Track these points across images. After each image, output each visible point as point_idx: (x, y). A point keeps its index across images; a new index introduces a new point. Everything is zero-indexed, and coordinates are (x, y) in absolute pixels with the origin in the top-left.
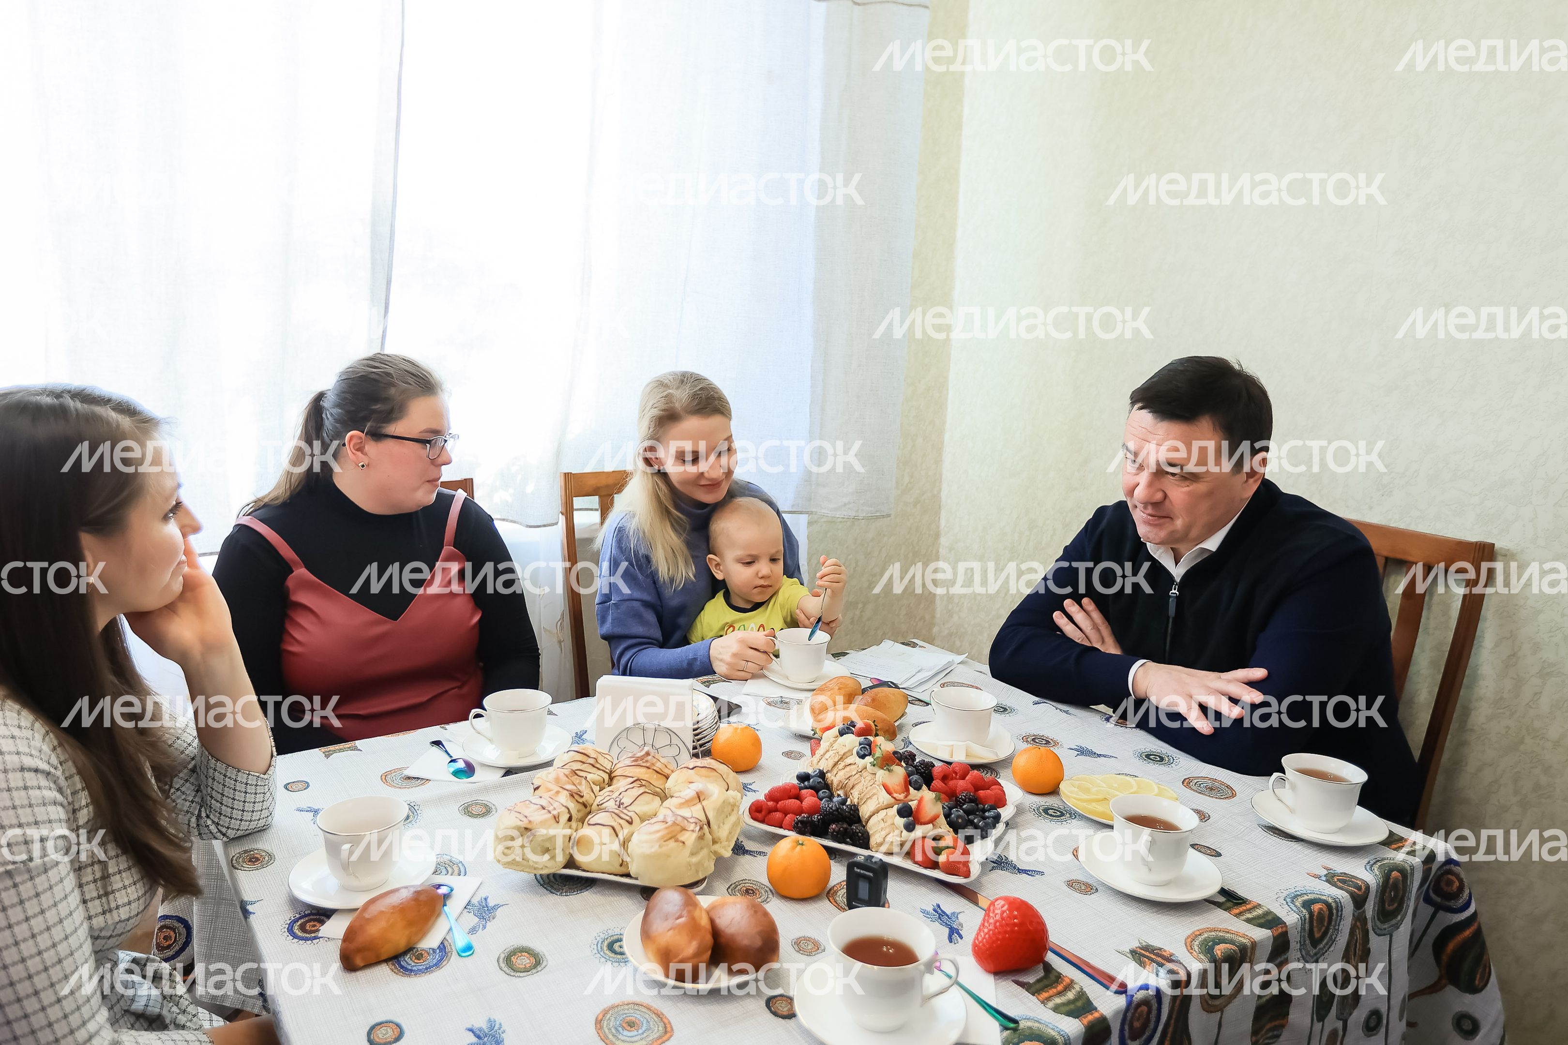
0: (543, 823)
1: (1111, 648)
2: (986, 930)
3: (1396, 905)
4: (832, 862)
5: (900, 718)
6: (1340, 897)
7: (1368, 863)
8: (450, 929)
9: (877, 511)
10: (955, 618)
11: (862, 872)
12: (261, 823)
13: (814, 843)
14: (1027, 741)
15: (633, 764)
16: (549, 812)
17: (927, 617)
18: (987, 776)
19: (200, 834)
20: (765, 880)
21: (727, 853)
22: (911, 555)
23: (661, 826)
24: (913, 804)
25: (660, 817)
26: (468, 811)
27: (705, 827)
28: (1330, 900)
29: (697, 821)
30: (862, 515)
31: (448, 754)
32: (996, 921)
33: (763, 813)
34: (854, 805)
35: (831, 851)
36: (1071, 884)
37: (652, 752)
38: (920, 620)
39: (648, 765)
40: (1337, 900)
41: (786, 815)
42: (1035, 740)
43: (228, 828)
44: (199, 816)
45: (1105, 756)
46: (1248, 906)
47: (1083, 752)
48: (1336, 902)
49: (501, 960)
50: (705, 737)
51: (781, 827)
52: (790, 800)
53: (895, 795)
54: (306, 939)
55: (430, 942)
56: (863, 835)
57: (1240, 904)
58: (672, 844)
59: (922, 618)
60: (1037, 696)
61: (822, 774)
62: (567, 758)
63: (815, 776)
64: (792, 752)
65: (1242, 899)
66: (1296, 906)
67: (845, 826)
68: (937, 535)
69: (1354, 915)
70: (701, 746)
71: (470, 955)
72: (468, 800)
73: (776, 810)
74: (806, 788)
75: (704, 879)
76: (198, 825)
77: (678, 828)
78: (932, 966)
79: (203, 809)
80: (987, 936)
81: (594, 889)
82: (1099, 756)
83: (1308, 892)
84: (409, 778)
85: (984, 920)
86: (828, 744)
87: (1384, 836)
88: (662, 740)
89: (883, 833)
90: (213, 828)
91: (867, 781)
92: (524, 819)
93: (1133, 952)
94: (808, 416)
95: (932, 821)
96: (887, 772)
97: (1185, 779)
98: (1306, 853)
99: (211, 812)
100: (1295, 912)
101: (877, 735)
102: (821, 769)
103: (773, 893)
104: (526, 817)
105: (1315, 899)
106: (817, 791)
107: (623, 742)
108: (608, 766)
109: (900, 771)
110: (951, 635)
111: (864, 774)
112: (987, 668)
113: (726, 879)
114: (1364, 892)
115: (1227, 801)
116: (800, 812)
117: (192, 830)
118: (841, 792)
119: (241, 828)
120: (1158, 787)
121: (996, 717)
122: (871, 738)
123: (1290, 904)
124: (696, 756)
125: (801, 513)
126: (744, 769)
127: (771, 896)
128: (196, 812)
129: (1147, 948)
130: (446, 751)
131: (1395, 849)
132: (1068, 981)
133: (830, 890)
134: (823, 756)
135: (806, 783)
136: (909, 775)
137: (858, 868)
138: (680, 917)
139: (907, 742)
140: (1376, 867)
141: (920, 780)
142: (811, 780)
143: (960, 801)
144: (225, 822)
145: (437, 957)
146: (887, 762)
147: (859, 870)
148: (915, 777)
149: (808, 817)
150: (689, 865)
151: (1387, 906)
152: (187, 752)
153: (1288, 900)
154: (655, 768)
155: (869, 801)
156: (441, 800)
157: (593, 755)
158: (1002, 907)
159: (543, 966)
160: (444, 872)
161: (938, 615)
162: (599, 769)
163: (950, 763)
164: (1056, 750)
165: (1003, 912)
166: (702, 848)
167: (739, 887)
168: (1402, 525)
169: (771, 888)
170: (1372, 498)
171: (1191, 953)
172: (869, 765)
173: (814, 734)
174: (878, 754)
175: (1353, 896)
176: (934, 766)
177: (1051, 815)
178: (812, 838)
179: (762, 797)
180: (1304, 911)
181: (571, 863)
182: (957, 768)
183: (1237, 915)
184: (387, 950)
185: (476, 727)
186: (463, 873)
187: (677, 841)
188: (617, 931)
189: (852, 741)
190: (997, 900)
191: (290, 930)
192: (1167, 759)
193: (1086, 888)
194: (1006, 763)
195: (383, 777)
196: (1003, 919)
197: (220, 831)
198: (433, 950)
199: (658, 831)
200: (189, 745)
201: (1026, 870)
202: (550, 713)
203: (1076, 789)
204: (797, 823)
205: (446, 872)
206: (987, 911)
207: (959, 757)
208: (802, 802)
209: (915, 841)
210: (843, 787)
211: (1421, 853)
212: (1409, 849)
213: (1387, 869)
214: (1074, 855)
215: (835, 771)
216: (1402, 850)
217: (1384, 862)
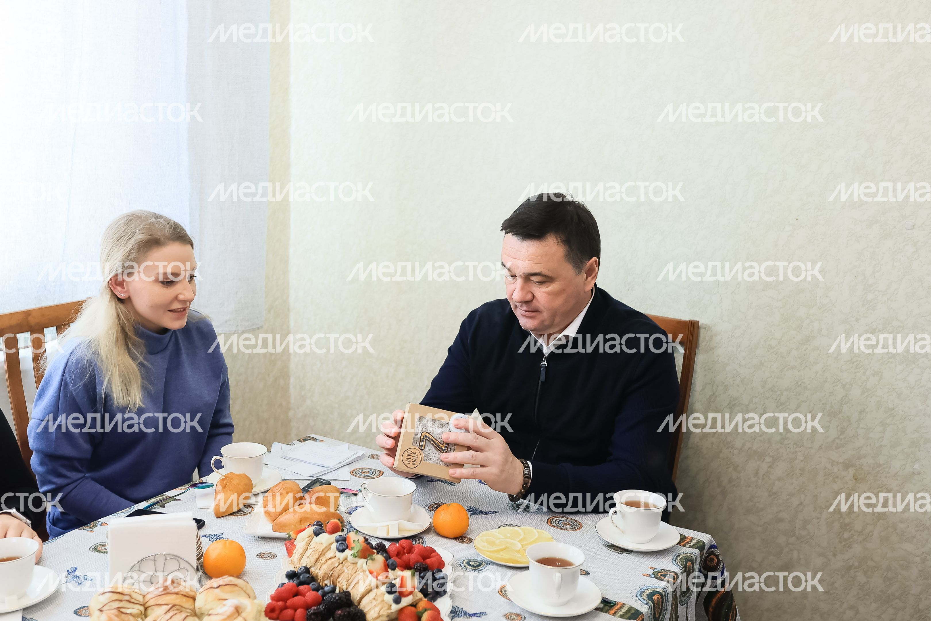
6: (664, 587)
7: (673, 559)
15: (162, 593)
18: (422, 544)
24: (396, 583)
33: (276, 612)
34: (344, 591)
36: (507, 617)
39: (176, 591)
40: (664, 589)
41: (297, 612)
42: (437, 507)
45: (490, 512)
46: (618, 607)
47: (473, 511)
48: (663, 591)
52: (294, 598)
53: (379, 577)
56: (360, 614)
57: (613, 606)
61: (307, 570)
63: (302, 573)
64: (264, 554)
65: (612, 602)
66: (644, 600)
67: (345, 610)
73: (285, 608)
74: (299, 584)
82: (486, 513)
83: (648, 588)
86: (304, 543)
87: (678, 539)
88: (174, 567)
89: (377, 609)
91: (350, 570)
95: (411, 593)
96: (369, 561)
97: (548, 520)
98: (637, 560)
100: (645, 603)
101: (343, 530)
102: (305, 565)
105: (653, 592)
106: (310, 585)
107: (140, 575)
108: (141, 599)
109: (377, 559)
111: (347, 564)
114: (676, 580)
115: (578, 531)
116: (308, 606)
118: (327, 582)
122: (341, 534)
123: (641, 599)
131: (684, 546)
134: (302, 554)
135: (298, 580)
136: (385, 559)
140: (678, 561)
142: (301, 577)
146: (367, 553)
149: (317, 610)
153: (639, 596)
154: (183, 593)
155: (356, 586)
157: (127, 592)
162: (134, 603)
163: (394, 540)
172: (349, 558)
174: (355, 547)
176: (386, 545)
177: (473, 566)
179: (270, 600)
180: (650, 602)
182: (402, 544)
183: (615, 615)
189: (327, 539)
193: (518, 618)
201: (474, 614)
203: (487, 543)
204: (310, 616)
207: (395, 533)
208: (304, 597)
209: (401, 611)
210: (329, 577)
211: (698, 545)
212: (691, 544)
213: (684, 561)
214: (501, 595)
215: (318, 565)
216: (688, 546)
217: (681, 557)
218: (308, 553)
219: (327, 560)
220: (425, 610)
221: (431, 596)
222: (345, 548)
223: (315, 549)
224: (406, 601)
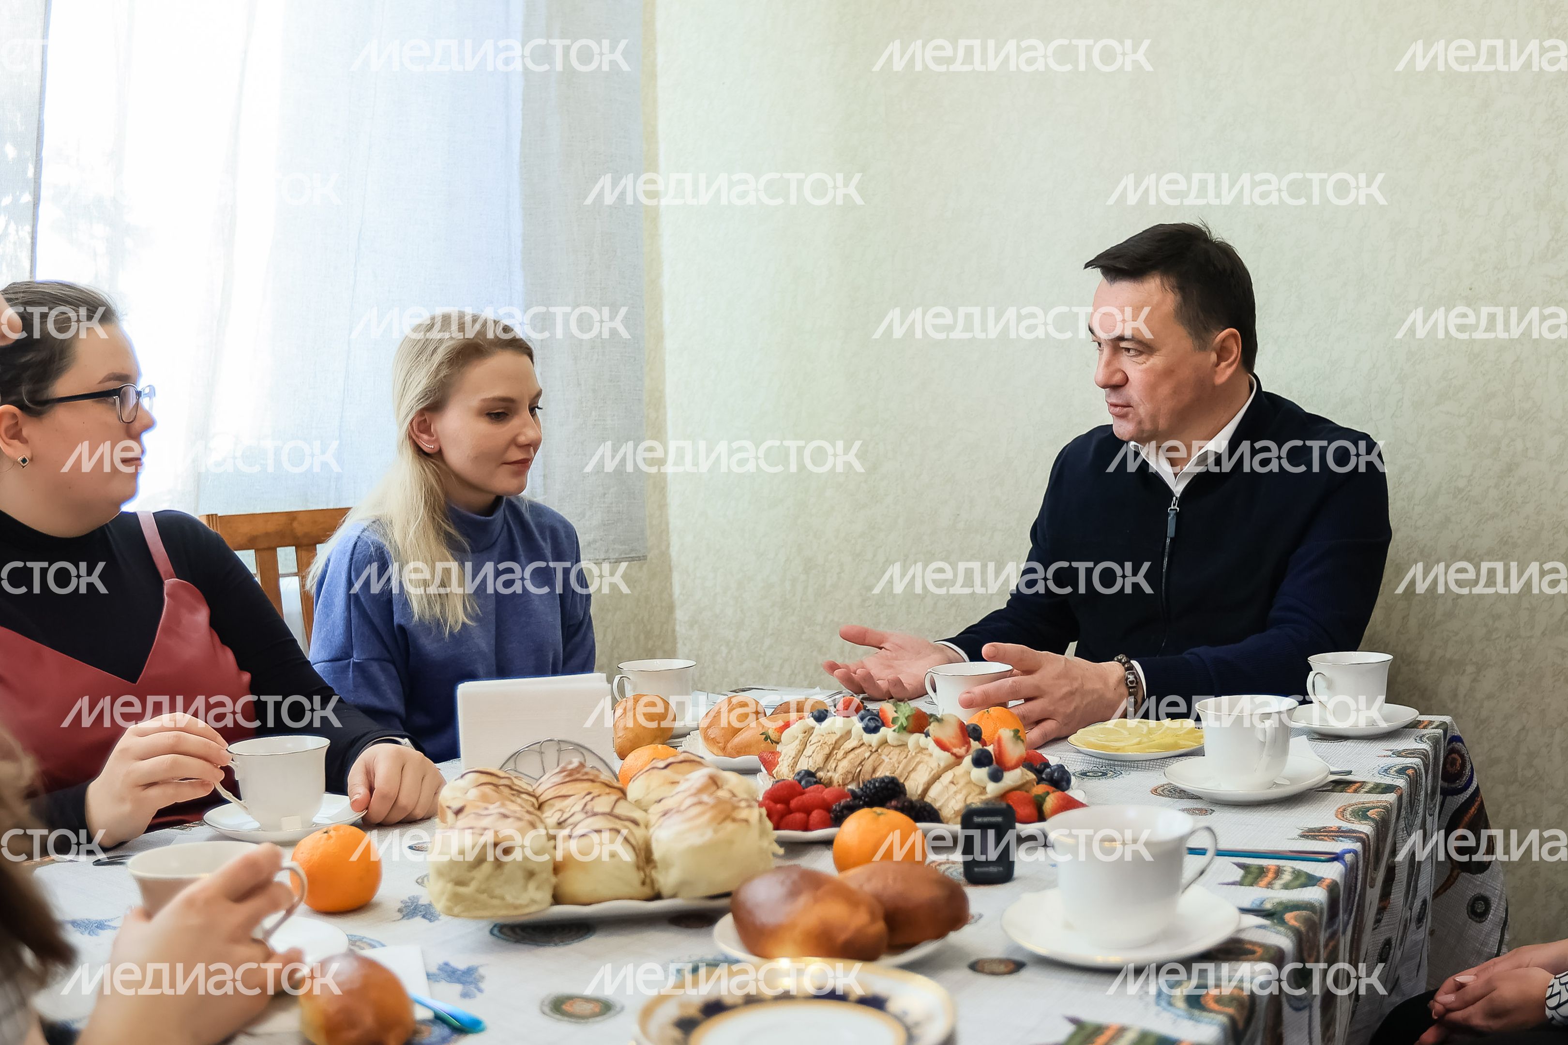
6: (1420, 764)
11: (985, 819)
24: (991, 748)
28: (1415, 766)
33: (775, 817)
41: (810, 813)
46: (1357, 785)
48: (1419, 768)
52: (806, 795)
53: (955, 750)
57: (1348, 785)
61: (811, 774)
63: (801, 778)
65: (1345, 782)
66: (1394, 775)
73: (790, 812)
89: (958, 797)
95: (1019, 765)
109: (952, 719)
111: (887, 749)
116: (827, 805)
123: (1387, 775)
129: (1312, 830)
131: (1423, 729)
132: (1273, 868)
137: (979, 816)
140: (1425, 740)
147: (980, 819)
154: (602, 781)
155: (912, 773)
162: (520, 792)
171: (1353, 823)
172: (891, 738)
174: (902, 717)
181: (560, 897)
183: (1355, 792)
189: (843, 722)
193: (1201, 811)
209: (1007, 792)
212: (1433, 726)
218: (808, 751)
219: (847, 753)
220: (1049, 793)
222: (879, 725)
223: (820, 744)
224: (1009, 780)
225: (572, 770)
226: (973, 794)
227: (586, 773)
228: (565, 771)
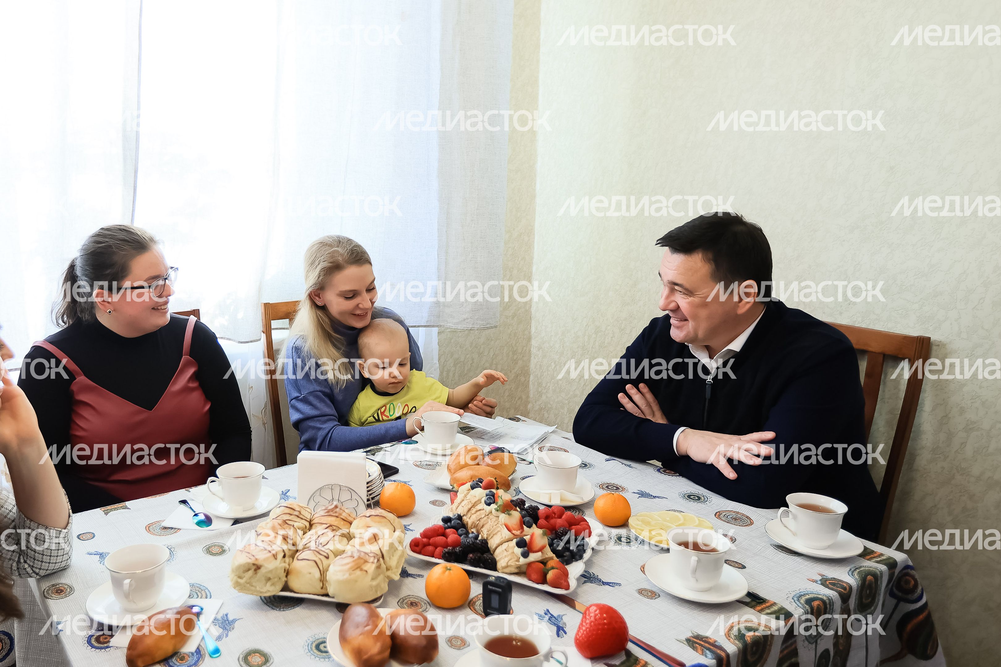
0: (266, 560)
1: (659, 419)
2: (584, 628)
3: (870, 599)
4: (471, 581)
5: (512, 474)
6: (832, 596)
7: (850, 570)
8: (203, 638)
9: (488, 324)
10: (544, 397)
11: (494, 588)
12: (63, 564)
13: (458, 568)
14: (603, 488)
15: (326, 514)
16: (270, 552)
17: (524, 397)
18: (576, 515)
19: (20, 575)
20: (424, 596)
21: (397, 577)
22: (511, 353)
23: (349, 560)
24: (527, 538)
25: (349, 554)
26: (209, 551)
27: (381, 559)
28: (825, 598)
29: (375, 555)
30: (476, 326)
31: (193, 510)
32: (591, 622)
33: (420, 547)
34: (485, 540)
35: (470, 574)
36: (641, 592)
37: (339, 505)
38: (518, 399)
39: (337, 515)
40: (830, 598)
41: (436, 548)
42: (608, 487)
43: (40, 569)
44: (19, 562)
45: (658, 497)
46: (767, 604)
47: (643, 494)
48: (829, 599)
49: (241, 659)
50: (374, 492)
51: (433, 556)
52: (439, 537)
53: (514, 532)
54: (101, 648)
55: (189, 648)
56: (492, 561)
57: (762, 603)
58: (358, 572)
59: (520, 398)
60: (607, 455)
61: (460, 517)
62: (278, 511)
63: (455, 519)
64: (436, 501)
65: (762, 599)
66: (800, 603)
67: (479, 555)
68: (529, 339)
69: (841, 608)
70: (373, 498)
71: (218, 656)
72: (209, 543)
73: (429, 544)
74: (449, 528)
75: (381, 597)
76: (18, 568)
77: (362, 561)
78: (549, 656)
79: (21, 557)
80: (585, 632)
81: (303, 606)
82: (655, 497)
83: (809, 592)
84: (165, 528)
85: (582, 621)
86: (463, 495)
87: (860, 550)
88: (345, 496)
89: (506, 559)
90: (29, 570)
91: (493, 522)
92: (252, 557)
93: (688, 641)
94: (437, 258)
95: (541, 550)
96: (507, 516)
97: (716, 513)
98: (805, 564)
99: (27, 558)
100: (800, 607)
101: (498, 488)
102: (459, 513)
103: (430, 605)
104: (254, 556)
105: (814, 598)
106: (457, 530)
107: (317, 498)
108: (309, 517)
109: (516, 514)
110: (541, 409)
111: (491, 516)
112: (571, 436)
113: (396, 596)
114: (849, 591)
115: (747, 527)
116: (446, 545)
117: (13, 572)
118: (474, 530)
119: (49, 569)
120: (699, 519)
121: (580, 471)
122: (494, 491)
123: (796, 602)
124: (369, 506)
125: (433, 326)
126: (403, 515)
127: (428, 607)
128: (16, 559)
129: (698, 637)
130: (191, 508)
131: (868, 560)
132: (643, 662)
133: (471, 601)
134: (459, 504)
135: (449, 524)
136: (523, 517)
137: (491, 585)
138: (367, 625)
139: (518, 492)
140: (856, 573)
141: (531, 521)
142: (453, 522)
143: (559, 534)
144: (38, 565)
145: (195, 658)
146: (507, 508)
147: (491, 587)
148: (527, 519)
149: (452, 550)
150: (371, 587)
151: (864, 600)
152: (9, 516)
153: (795, 599)
154: (342, 517)
155: (495, 536)
156: (189, 544)
157: (297, 509)
158: (596, 611)
159: (270, 663)
160: (195, 596)
161: (531, 396)
162: (302, 519)
163: (550, 506)
164: (624, 494)
165: (596, 615)
166: (379, 575)
167: (406, 601)
168: (864, 326)
169: (429, 601)
170: (841, 306)
171: (729, 640)
172: (494, 511)
173: (453, 488)
174: (500, 502)
175: (840, 594)
176: (539, 509)
177: (623, 542)
178: (456, 564)
179: (418, 536)
180: (807, 607)
181: (286, 588)
182: (556, 510)
183: (760, 611)
184: (160, 655)
185: (211, 489)
186: (209, 596)
187: (361, 570)
188: (321, 636)
189: (480, 493)
190: (591, 606)
191: (89, 642)
192: (703, 498)
193: (652, 594)
194: (589, 504)
195: (147, 528)
196: (596, 620)
197: (34, 572)
198: (192, 654)
199: (348, 564)
200: (10, 511)
201: (608, 583)
202: (263, 477)
203: (640, 523)
204: (445, 554)
205: (197, 597)
206: (584, 614)
207: (556, 501)
208: (447, 538)
209: (529, 564)
210: (476, 526)
211: (887, 561)
212: (879, 559)
213: (864, 574)
214: (642, 570)
215: (469, 515)
216: (874, 560)
217: (861, 569)
218: (463, 504)
219: (477, 511)
220: (553, 568)
221: (566, 558)
222: (492, 502)
223: (468, 502)
224: (533, 557)
225: (330, 510)
226: (513, 560)
227: (336, 512)
228: (326, 510)
